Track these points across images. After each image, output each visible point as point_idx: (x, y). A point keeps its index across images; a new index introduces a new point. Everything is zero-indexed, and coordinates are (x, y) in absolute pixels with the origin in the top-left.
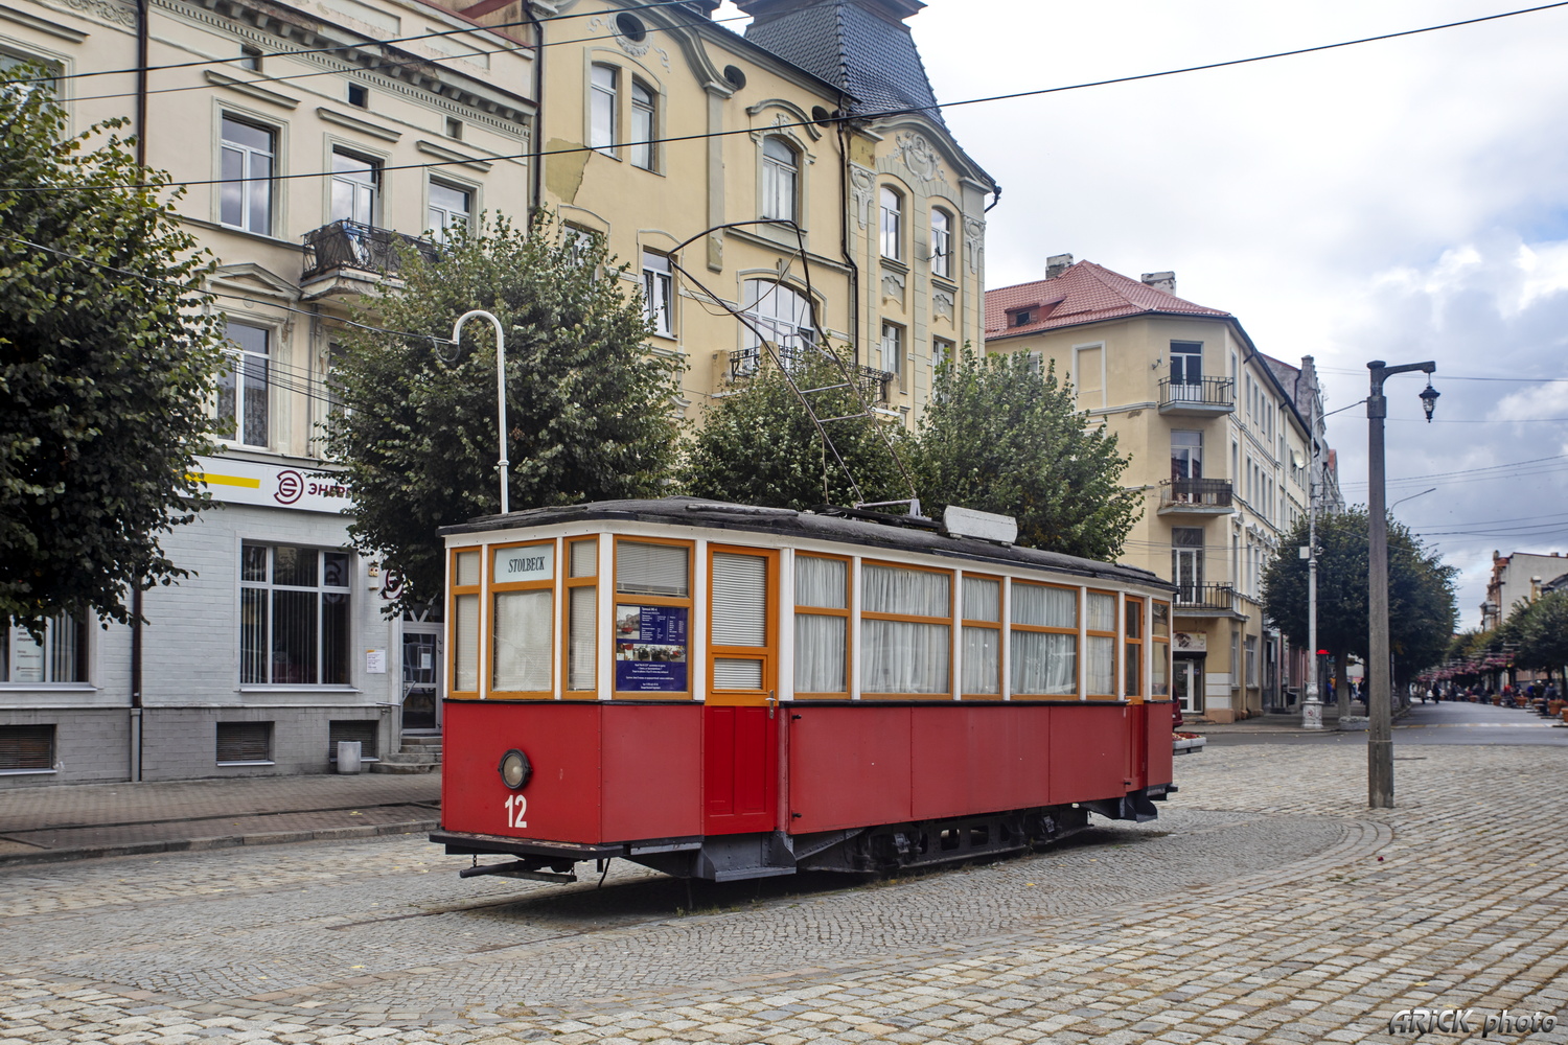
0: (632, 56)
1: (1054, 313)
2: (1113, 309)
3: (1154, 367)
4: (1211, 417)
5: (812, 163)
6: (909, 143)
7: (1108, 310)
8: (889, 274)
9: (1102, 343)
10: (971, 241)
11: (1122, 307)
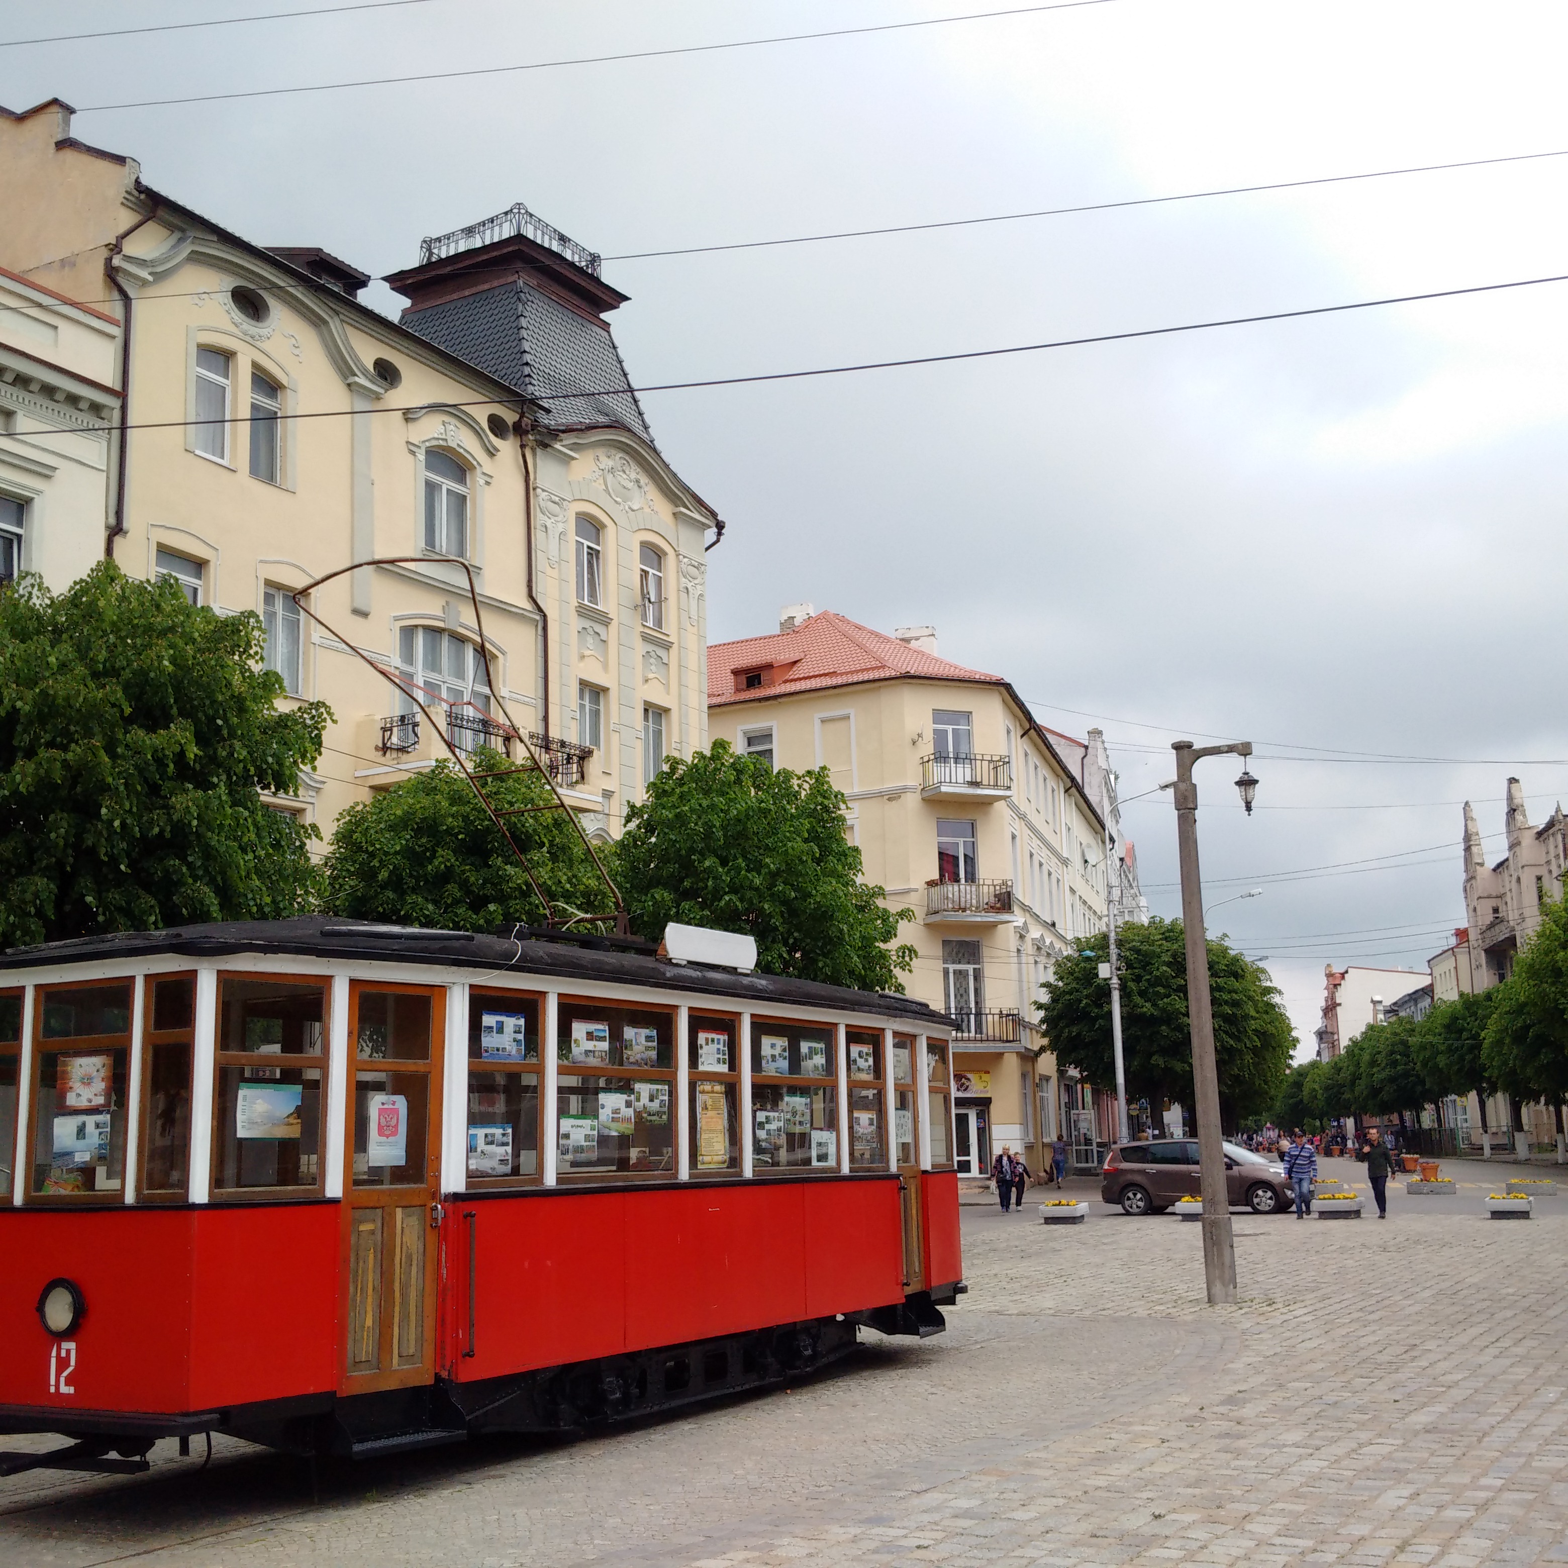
0: (252, 341)
1: (791, 675)
2: (863, 670)
3: (914, 743)
4: (985, 803)
5: (488, 483)
6: (610, 463)
7: (857, 671)
8: (587, 624)
9: (851, 712)
10: (689, 585)
11: (873, 669)
